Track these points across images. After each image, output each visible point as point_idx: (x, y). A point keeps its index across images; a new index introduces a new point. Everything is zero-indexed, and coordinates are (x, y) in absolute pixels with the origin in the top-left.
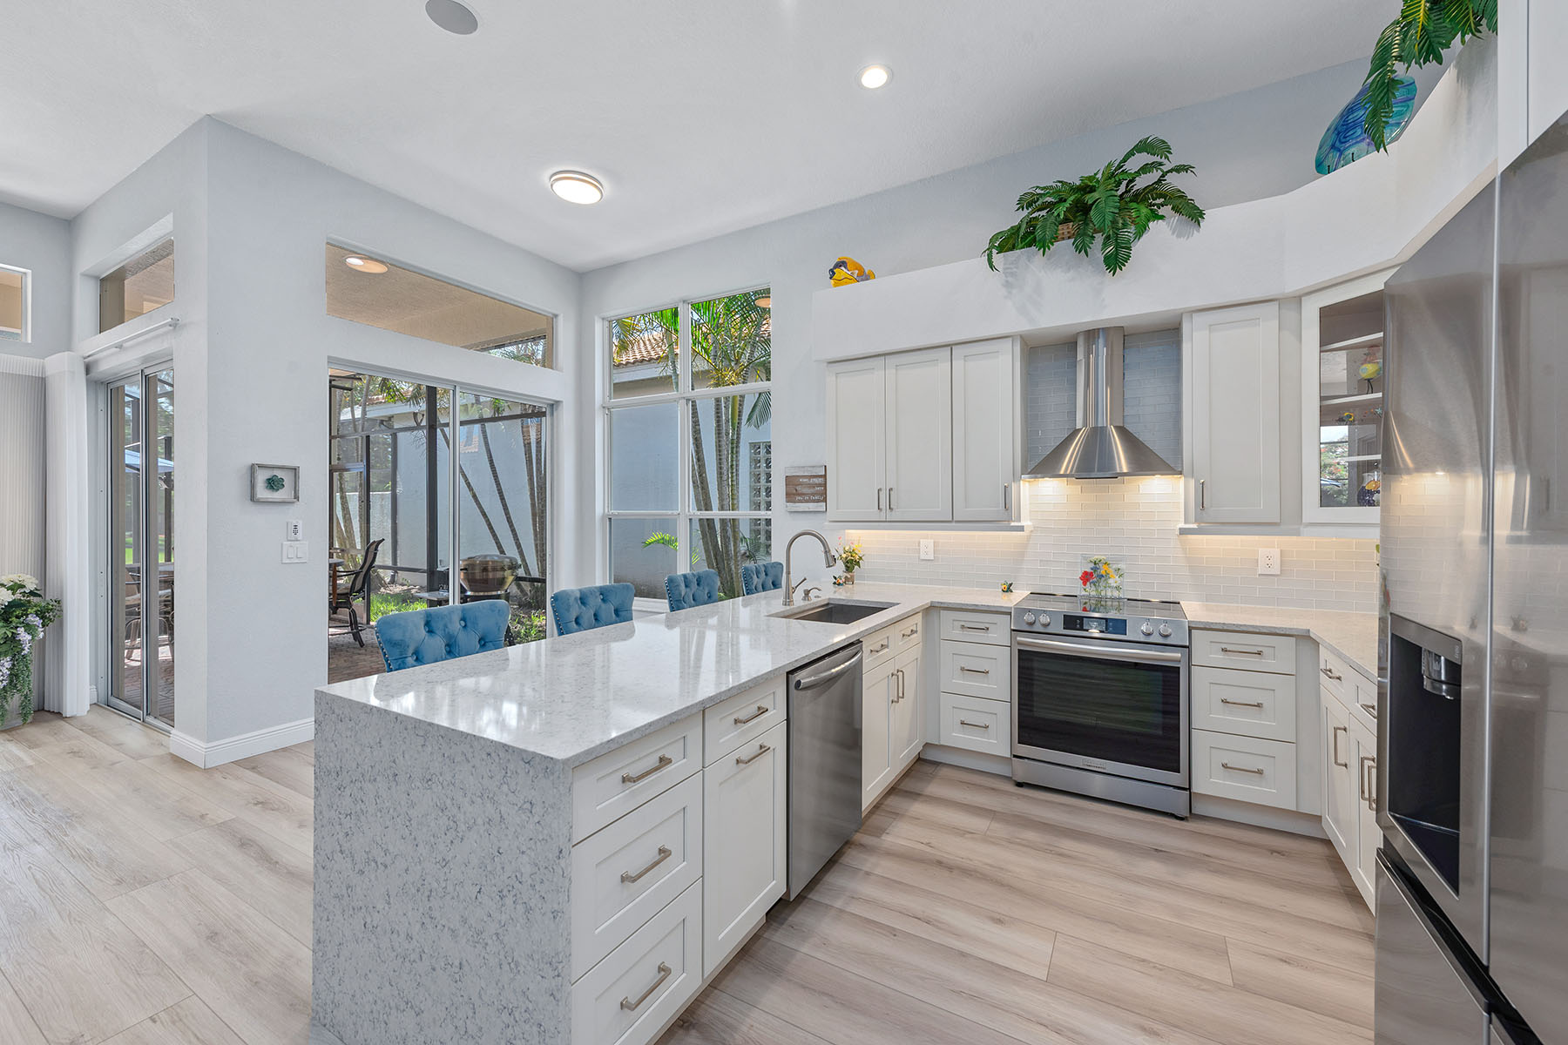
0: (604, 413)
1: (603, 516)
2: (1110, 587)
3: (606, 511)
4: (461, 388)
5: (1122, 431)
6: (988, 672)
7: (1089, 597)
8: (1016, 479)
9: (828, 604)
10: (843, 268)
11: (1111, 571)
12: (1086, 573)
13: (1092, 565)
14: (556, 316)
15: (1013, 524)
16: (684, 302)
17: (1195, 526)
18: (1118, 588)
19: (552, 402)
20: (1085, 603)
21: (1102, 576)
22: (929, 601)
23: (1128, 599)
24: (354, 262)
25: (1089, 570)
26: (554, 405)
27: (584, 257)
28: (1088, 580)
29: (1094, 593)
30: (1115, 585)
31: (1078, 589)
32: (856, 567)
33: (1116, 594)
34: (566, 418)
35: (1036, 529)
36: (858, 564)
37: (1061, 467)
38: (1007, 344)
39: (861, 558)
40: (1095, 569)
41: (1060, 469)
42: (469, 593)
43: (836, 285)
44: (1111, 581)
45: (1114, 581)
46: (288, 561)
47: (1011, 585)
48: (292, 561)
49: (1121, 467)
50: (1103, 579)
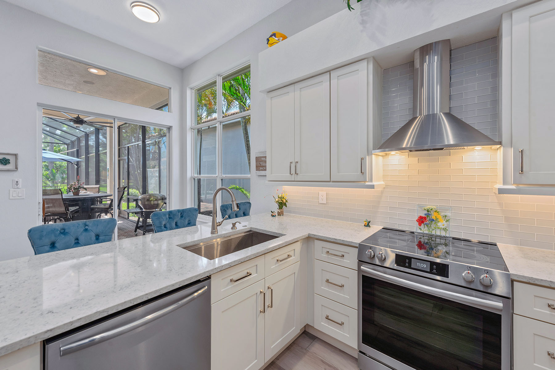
0: (192, 131)
1: (191, 177)
2: (438, 228)
3: (193, 175)
4: (118, 119)
5: (450, 116)
6: (343, 286)
7: (423, 235)
8: (369, 153)
9: (251, 231)
10: (273, 37)
11: (440, 217)
12: (421, 217)
13: (426, 212)
14: (170, 88)
15: (367, 183)
16: (219, 75)
17: (513, 187)
18: (445, 230)
19: (168, 127)
20: (420, 238)
21: (433, 220)
22: (308, 233)
23: (454, 238)
24: (94, 71)
25: (423, 215)
26: (169, 128)
27: (179, 60)
28: (423, 222)
29: (426, 232)
30: (443, 227)
31: (415, 228)
32: (284, 206)
33: (443, 234)
34: (175, 134)
35: (387, 187)
36: (285, 205)
37: (404, 142)
38: (364, 63)
39: (286, 201)
40: (428, 215)
41: (403, 145)
42: (144, 210)
43: (270, 46)
44: (439, 224)
45: (442, 224)
46: (13, 198)
47: (369, 222)
48: (15, 198)
49: (448, 140)
50: (434, 222)
